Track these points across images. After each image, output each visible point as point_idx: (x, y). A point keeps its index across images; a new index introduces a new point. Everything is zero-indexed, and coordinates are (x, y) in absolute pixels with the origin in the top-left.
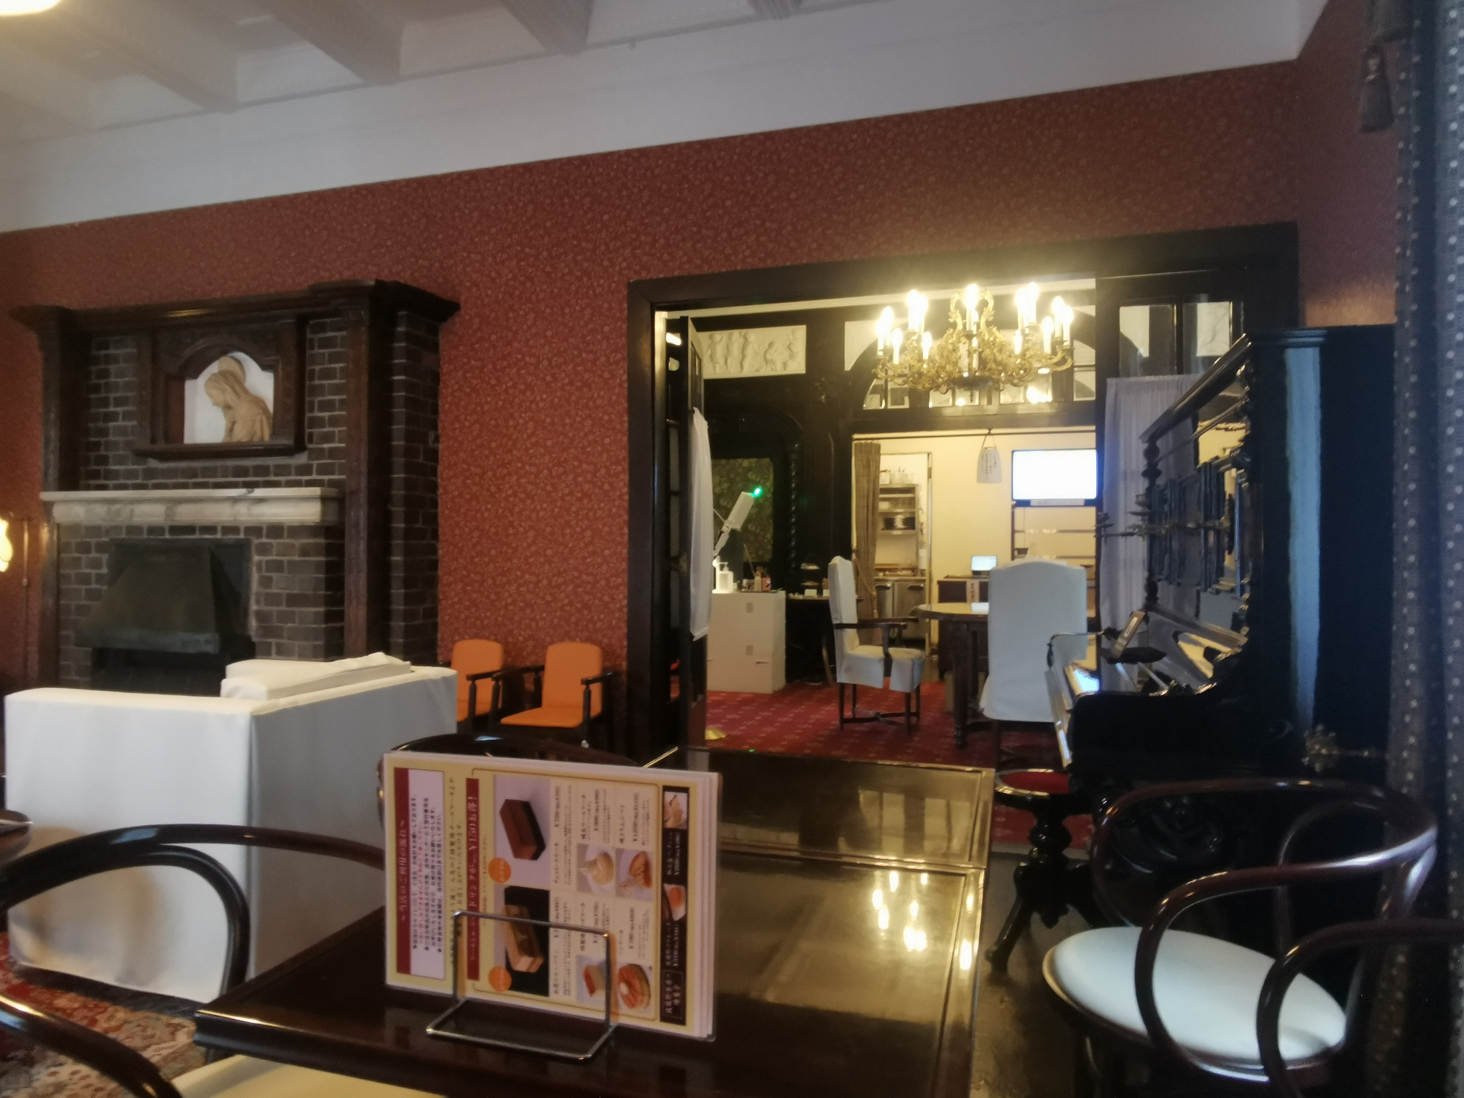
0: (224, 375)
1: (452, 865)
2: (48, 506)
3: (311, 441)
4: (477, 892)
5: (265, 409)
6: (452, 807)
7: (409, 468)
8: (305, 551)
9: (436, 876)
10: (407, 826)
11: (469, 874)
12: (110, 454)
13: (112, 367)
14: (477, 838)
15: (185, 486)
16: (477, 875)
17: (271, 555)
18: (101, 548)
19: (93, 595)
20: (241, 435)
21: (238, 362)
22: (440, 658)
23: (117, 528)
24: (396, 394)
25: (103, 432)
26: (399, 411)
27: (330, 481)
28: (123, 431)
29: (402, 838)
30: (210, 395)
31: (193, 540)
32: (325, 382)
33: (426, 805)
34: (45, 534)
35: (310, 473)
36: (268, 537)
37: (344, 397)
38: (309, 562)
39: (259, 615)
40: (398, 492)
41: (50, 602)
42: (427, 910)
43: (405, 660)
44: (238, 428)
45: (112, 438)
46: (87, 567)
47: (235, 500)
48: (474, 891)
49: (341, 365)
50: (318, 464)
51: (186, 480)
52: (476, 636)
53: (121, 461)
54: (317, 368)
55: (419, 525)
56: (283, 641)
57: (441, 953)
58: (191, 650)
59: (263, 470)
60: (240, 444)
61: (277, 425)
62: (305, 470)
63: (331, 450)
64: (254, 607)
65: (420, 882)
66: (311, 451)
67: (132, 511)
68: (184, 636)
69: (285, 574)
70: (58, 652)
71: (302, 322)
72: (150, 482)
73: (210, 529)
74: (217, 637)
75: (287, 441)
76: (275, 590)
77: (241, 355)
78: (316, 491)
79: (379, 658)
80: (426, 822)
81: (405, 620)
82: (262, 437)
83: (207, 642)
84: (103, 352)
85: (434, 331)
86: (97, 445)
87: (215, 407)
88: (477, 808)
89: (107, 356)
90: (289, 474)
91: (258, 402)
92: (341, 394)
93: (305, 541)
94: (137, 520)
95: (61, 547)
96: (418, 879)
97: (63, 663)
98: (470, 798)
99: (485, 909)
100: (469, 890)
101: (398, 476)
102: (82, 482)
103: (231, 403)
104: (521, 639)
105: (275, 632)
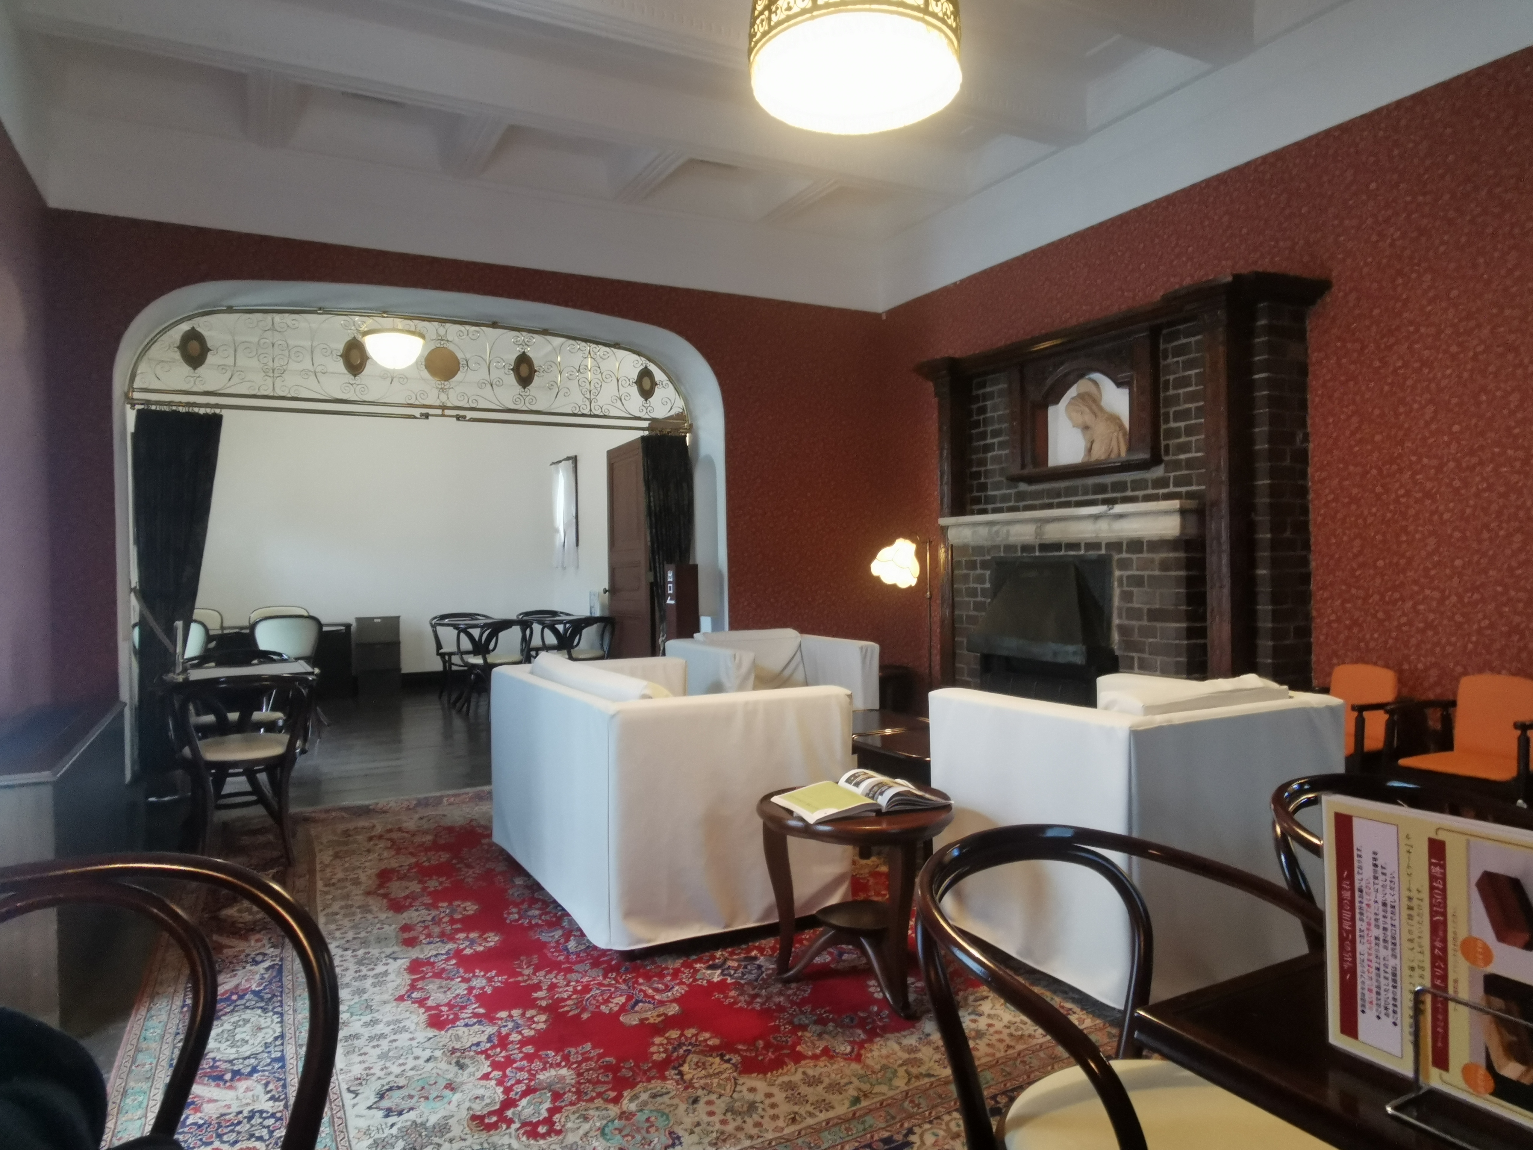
0: (1082, 397)
1: (1410, 932)
2: (944, 529)
3: (1167, 452)
4: (1445, 970)
5: (1121, 426)
6: (1409, 867)
7: (1273, 474)
8: (1165, 566)
9: (1389, 939)
10: (1351, 877)
11: (1433, 947)
12: (989, 481)
13: (989, 403)
14: (1445, 907)
15: (1050, 506)
16: (1444, 950)
17: (1132, 569)
18: (985, 565)
19: (978, 606)
20: (1099, 453)
21: (1095, 383)
22: (1315, 683)
23: (997, 547)
24: (1258, 394)
25: (983, 462)
26: (1262, 411)
27: (1187, 493)
28: (997, 459)
29: (1346, 889)
30: (1070, 418)
31: (1060, 556)
32: (1181, 391)
33: (1375, 859)
34: (942, 553)
35: (1167, 485)
36: (1127, 552)
37: (1202, 403)
38: (1170, 576)
39: (1121, 627)
40: (1262, 500)
41: (947, 612)
42: (1378, 975)
43: (1281, 683)
44: (1096, 447)
45: (989, 467)
46: (974, 582)
47: (1096, 517)
48: (1439, 967)
49: (1197, 371)
50: (1175, 476)
51: (1051, 501)
52: (1361, 660)
53: (997, 486)
54: (1171, 378)
55: (1288, 534)
56: (1146, 656)
57: (1398, 1028)
58: (1061, 660)
59: (1119, 486)
60: (1098, 462)
61: (1133, 440)
62: (1161, 483)
63: (1188, 460)
64: (1116, 621)
65: (1369, 942)
66: (1167, 464)
67: (1008, 532)
68: (1053, 646)
69: (1146, 589)
70: (954, 655)
71: (1155, 333)
72: (1021, 504)
73: (1074, 546)
74: (1084, 648)
75: (1144, 455)
76: (1135, 605)
77: (1097, 376)
78: (1176, 504)
79: (1251, 680)
80: (1376, 878)
81: (1273, 638)
82: (1119, 455)
83: (1075, 653)
84: (981, 392)
85: (1300, 318)
86: (978, 475)
87: (1075, 429)
88: (1444, 874)
89: (984, 395)
90: (1146, 488)
91: (1114, 419)
92: (1198, 401)
93: (1163, 555)
94: (1012, 540)
95: (954, 565)
96: (1366, 938)
97: (958, 665)
98: (1434, 861)
99: (1456, 992)
100: (1433, 965)
101: (1263, 482)
102: (968, 507)
103: (1089, 423)
104: (1420, 666)
105: (1137, 647)
